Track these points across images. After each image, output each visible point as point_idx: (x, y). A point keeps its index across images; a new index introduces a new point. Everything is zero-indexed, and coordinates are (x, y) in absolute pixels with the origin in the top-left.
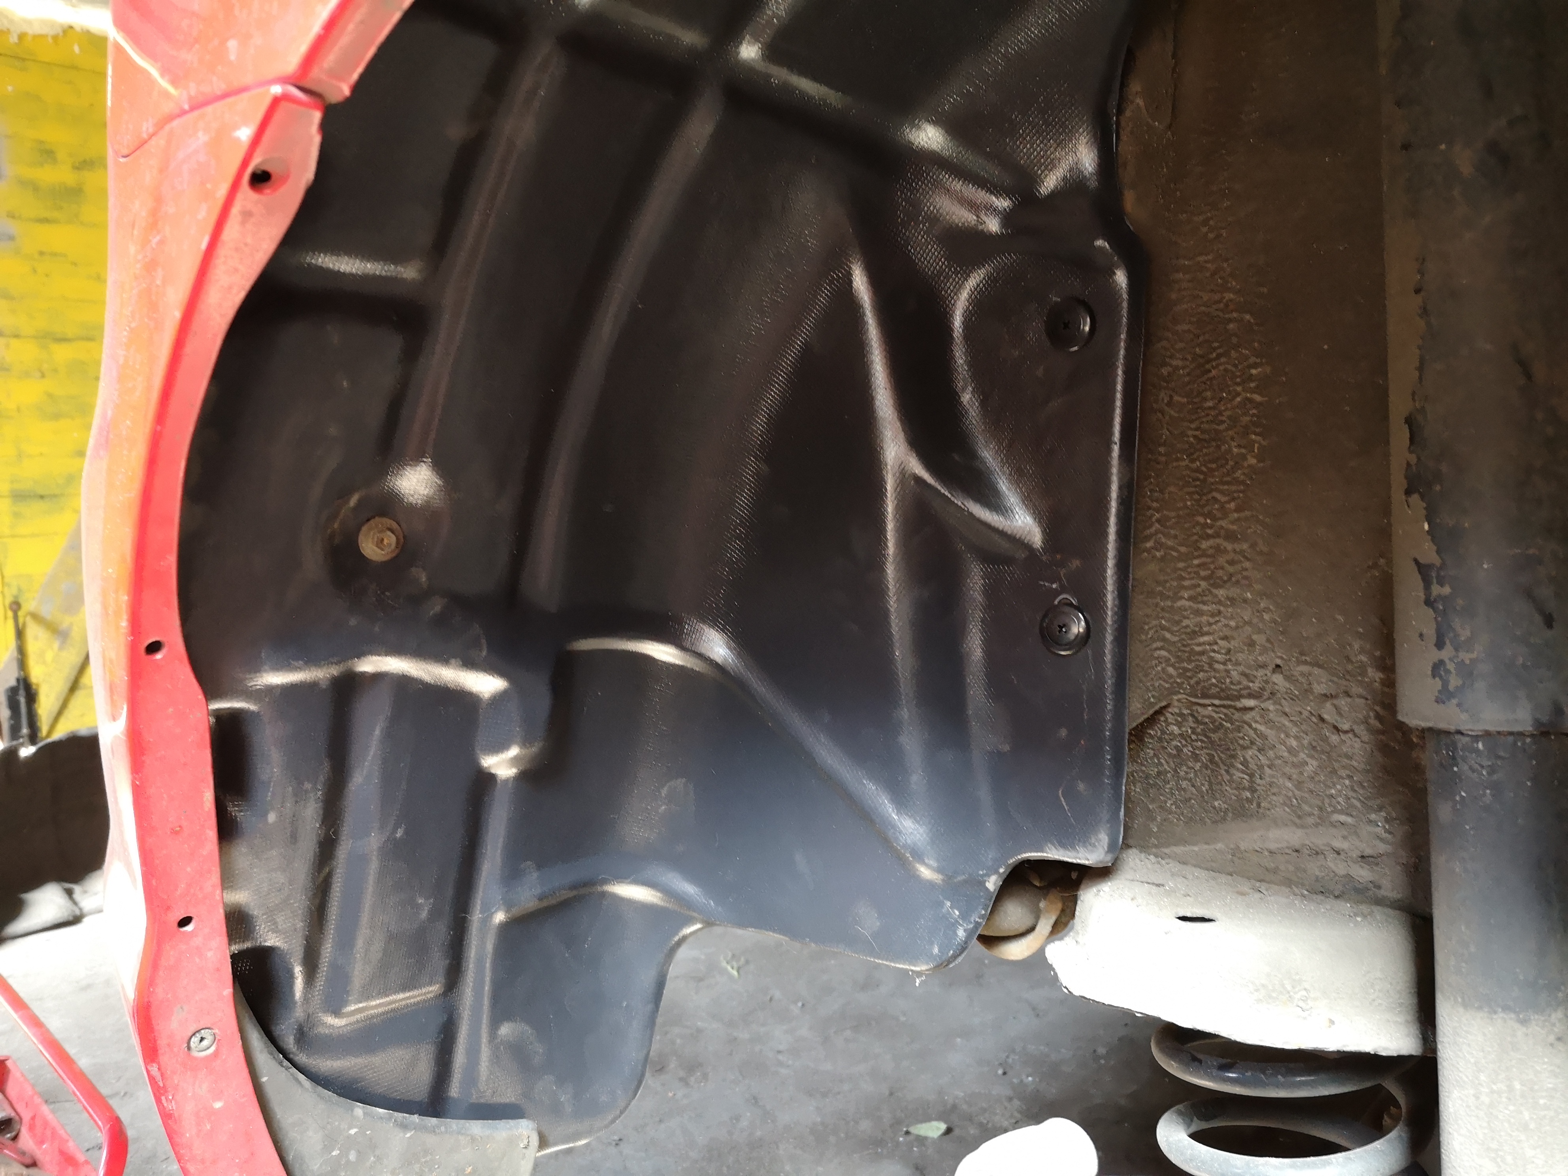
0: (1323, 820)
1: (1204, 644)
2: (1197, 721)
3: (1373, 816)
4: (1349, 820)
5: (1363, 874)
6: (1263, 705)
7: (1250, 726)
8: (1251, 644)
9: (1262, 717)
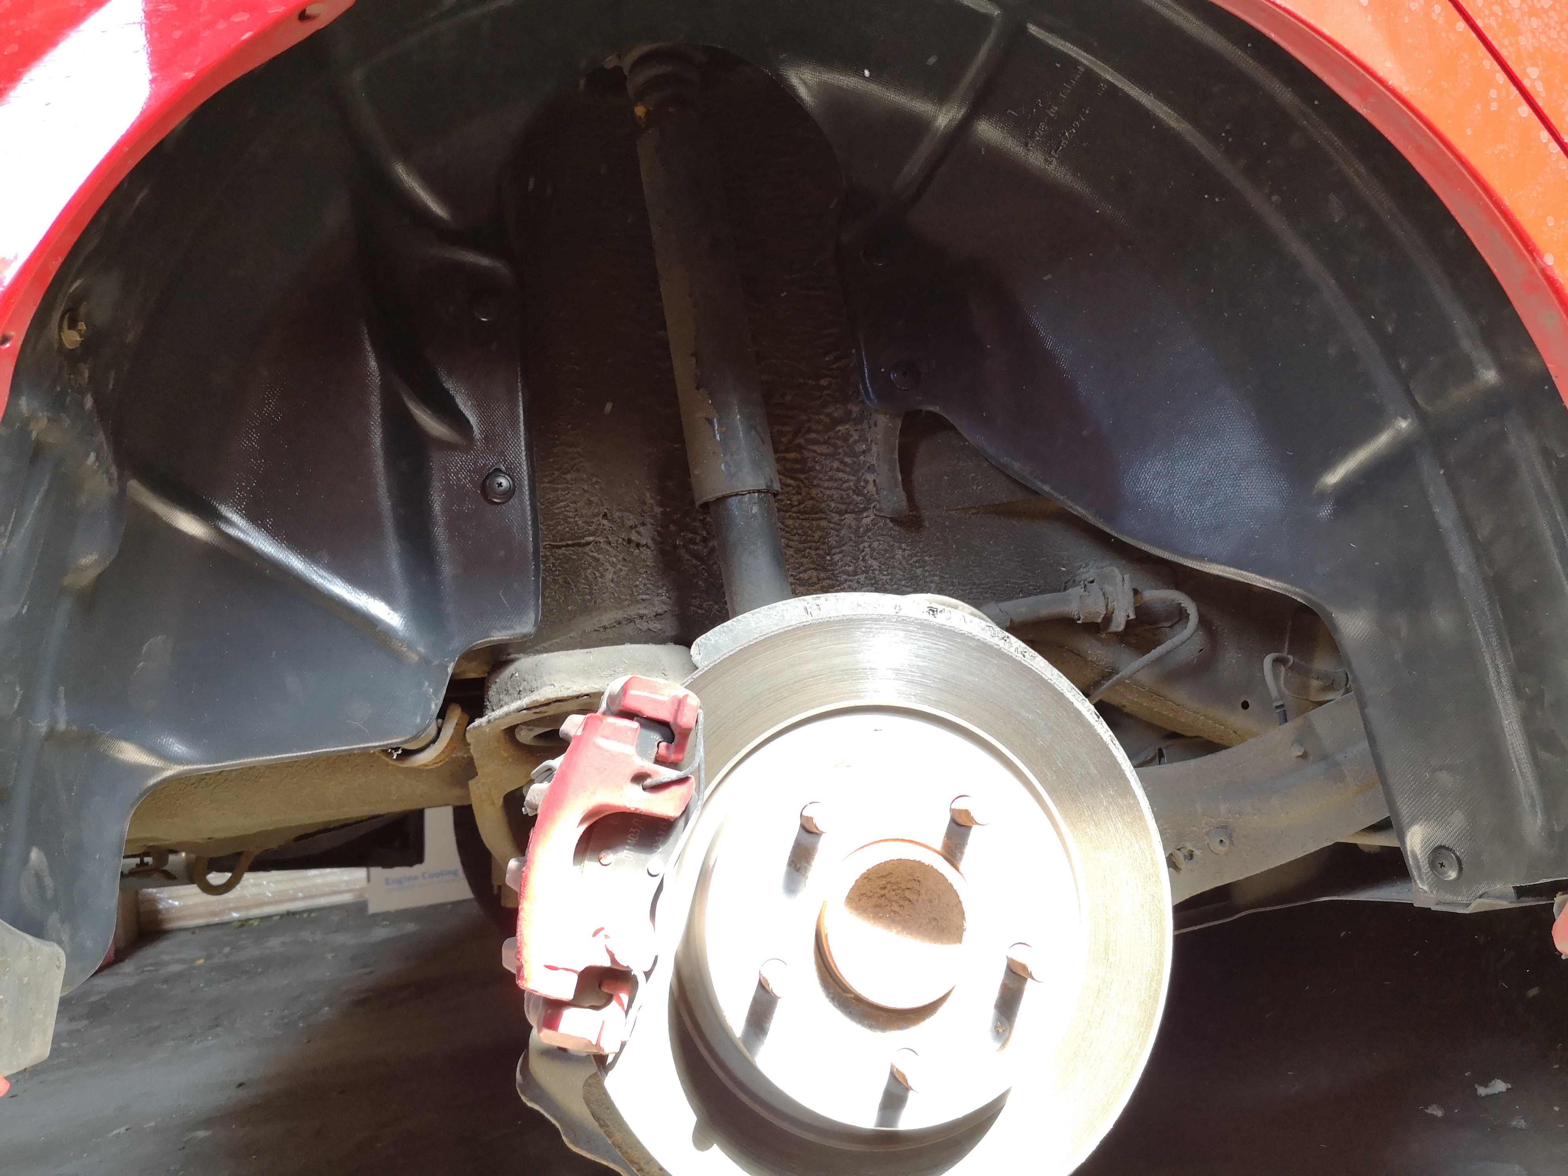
0: (635, 601)
1: (561, 507)
2: (556, 559)
3: (660, 591)
4: (647, 597)
5: (656, 626)
6: (597, 539)
7: (589, 556)
8: (590, 502)
9: (595, 548)
